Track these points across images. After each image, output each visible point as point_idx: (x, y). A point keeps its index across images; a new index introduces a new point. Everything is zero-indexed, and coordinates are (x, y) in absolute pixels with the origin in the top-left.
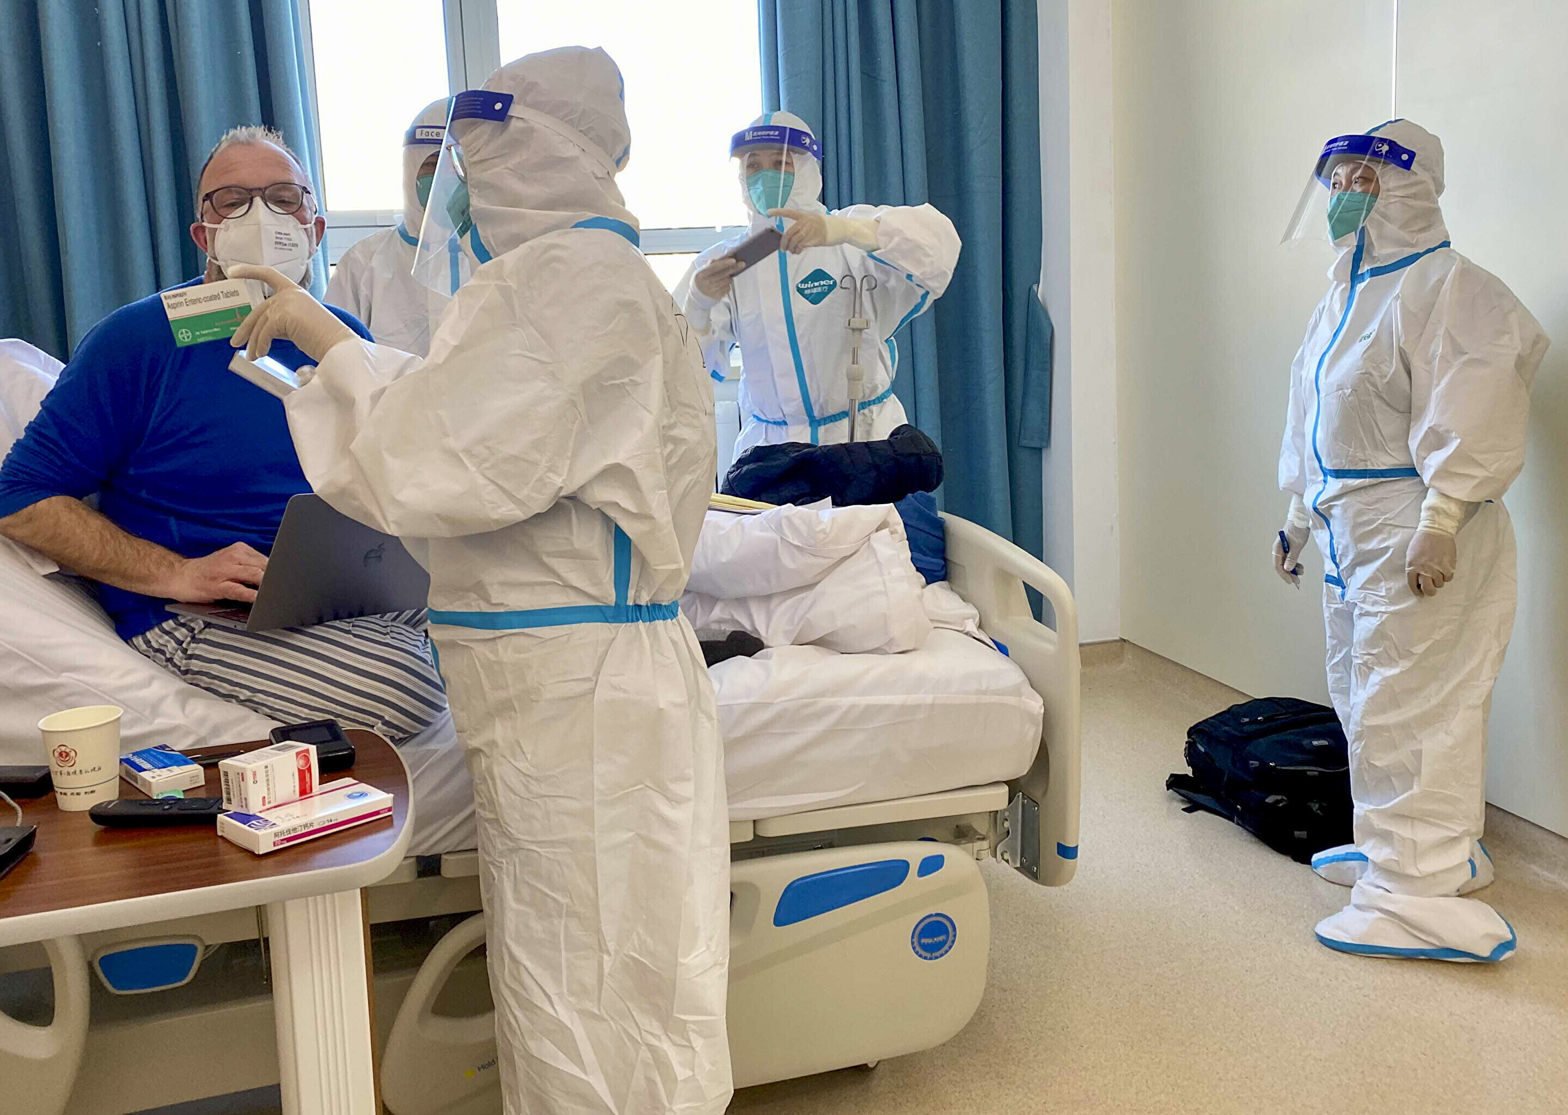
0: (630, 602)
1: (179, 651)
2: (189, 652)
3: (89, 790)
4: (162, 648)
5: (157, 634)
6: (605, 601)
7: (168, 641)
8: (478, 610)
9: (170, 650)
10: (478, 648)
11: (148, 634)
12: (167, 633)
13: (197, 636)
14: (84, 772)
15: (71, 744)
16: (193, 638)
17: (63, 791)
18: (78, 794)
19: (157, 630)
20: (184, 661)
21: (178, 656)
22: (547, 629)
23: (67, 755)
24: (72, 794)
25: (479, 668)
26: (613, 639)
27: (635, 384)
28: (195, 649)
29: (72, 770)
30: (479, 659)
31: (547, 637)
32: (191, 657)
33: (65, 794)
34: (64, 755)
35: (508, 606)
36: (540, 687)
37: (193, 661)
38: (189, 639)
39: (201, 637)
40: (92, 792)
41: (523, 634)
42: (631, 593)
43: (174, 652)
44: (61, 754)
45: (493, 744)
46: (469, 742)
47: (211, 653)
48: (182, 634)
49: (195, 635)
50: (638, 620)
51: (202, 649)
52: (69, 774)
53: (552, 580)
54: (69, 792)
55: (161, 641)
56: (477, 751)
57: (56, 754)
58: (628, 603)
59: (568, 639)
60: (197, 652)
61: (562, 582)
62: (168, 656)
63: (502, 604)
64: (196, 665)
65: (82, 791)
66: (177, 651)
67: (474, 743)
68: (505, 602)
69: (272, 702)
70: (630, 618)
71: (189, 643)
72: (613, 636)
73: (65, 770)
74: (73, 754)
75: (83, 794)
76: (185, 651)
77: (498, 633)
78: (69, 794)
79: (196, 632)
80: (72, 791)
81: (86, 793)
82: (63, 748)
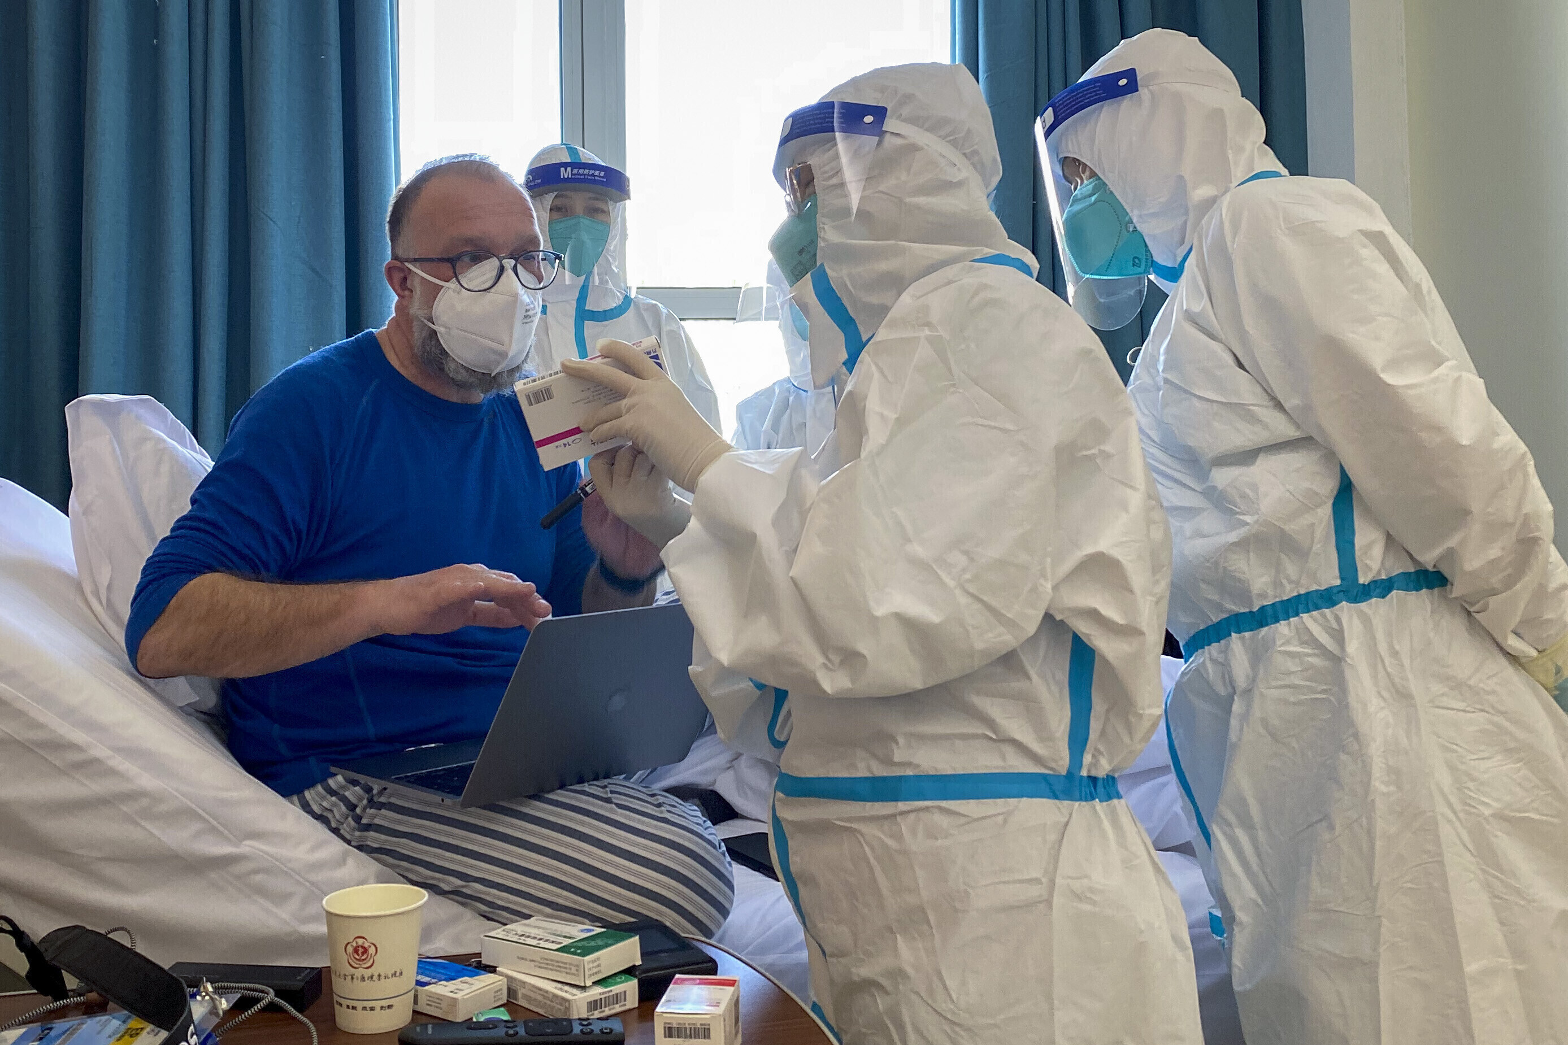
0: (1084, 773)
1: (350, 819)
2: (364, 821)
3: (385, 1003)
4: (325, 814)
5: (318, 794)
6: (1053, 765)
7: (335, 805)
8: (867, 774)
9: (338, 816)
10: (869, 830)
11: (308, 794)
12: (332, 792)
13: (375, 799)
14: (383, 977)
15: (372, 934)
16: (371, 801)
17: (352, 1003)
18: (372, 1009)
19: (319, 788)
20: (357, 834)
21: (349, 825)
22: (972, 802)
23: (366, 950)
24: (364, 1008)
25: (872, 860)
26: (1067, 824)
27: (1107, 456)
28: (374, 817)
29: (367, 973)
30: (872, 849)
31: (975, 816)
32: (368, 827)
33: (354, 1008)
34: (361, 950)
35: (918, 766)
36: (969, 890)
37: (372, 834)
38: (365, 802)
39: (383, 799)
40: (390, 1007)
41: (941, 809)
42: (1087, 759)
43: (342, 820)
44: (356, 950)
45: (898, 974)
46: (854, 970)
47: (399, 822)
48: (354, 794)
49: (373, 796)
50: (1093, 799)
51: (385, 818)
52: (363, 979)
53: (980, 731)
54: (359, 1005)
55: (325, 804)
56: (870, 985)
57: (350, 949)
58: (1082, 774)
59: (1005, 821)
60: (377, 821)
61: (995, 733)
62: (334, 825)
63: (909, 764)
64: (376, 840)
65: (377, 1004)
66: (347, 818)
67: (864, 972)
68: (915, 761)
69: (494, 896)
70: (1083, 796)
71: (364, 809)
72: (1066, 819)
73: (358, 973)
74: (372, 950)
75: (378, 1009)
76: (358, 819)
77: (902, 806)
78: (359, 1008)
79: (375, 792)
80: (365, 1004)
81: (382, 1008)
82: (360, 941)
